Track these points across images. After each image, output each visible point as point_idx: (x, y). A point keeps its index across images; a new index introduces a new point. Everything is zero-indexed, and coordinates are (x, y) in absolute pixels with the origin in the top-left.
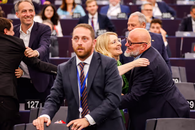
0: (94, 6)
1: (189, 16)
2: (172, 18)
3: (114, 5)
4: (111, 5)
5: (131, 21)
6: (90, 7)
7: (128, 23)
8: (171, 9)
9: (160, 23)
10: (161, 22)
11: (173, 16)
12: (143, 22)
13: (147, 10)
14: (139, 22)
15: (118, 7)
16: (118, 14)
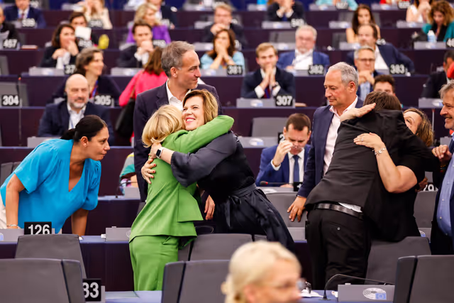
0: (271, 56)
1: (440, 69)
2: (408, 74)
3: (303, 53)
4: (297, 51)
5: (330, 80)
6: (264, 57)
7: (325, 84)
8: (404, 57)
9: (391, 83)
10: (393, 79)
11: (409, 71)
12: (351, 81)
13: (365, 60)
14: (343, 81)
15: (309, 55)
16: (310, 66)
